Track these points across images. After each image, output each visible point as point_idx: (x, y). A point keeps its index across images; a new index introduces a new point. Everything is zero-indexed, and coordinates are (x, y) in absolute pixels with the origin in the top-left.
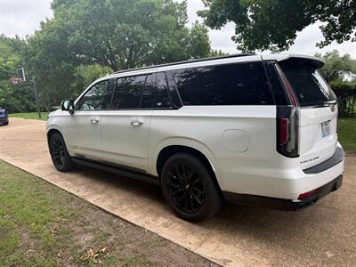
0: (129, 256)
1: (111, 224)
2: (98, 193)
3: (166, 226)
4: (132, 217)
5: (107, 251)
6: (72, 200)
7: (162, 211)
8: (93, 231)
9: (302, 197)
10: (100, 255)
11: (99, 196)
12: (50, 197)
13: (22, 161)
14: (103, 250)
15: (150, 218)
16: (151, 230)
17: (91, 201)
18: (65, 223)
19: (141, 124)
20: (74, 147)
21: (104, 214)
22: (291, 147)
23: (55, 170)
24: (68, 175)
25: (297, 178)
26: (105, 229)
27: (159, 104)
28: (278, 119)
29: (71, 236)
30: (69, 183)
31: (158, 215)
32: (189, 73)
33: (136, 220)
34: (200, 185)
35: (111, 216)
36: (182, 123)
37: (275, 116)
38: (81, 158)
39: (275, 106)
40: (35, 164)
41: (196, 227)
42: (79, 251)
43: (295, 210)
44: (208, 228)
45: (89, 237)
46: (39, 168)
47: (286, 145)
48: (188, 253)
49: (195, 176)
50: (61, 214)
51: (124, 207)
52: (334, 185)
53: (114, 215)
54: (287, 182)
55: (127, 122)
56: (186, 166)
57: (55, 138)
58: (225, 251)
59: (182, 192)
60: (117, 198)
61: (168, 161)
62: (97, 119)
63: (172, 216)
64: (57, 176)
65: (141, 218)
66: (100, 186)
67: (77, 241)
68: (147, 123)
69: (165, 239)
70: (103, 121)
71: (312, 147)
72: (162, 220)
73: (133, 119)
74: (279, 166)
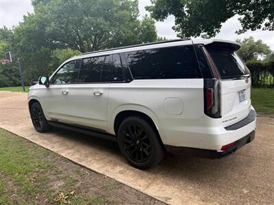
0: (91, 196)
1: (78, 172)
2: (69, 149)
3: (121, 173)
4: (95, 167)
5: (75, 193)
6: (48, 154)
7: (119, 161)
8: (64, 179)
9: (224, 148)
10: (69, 197)
11: (70, 151)
12: (31, 152)
13: (9, 124)
14: (72, 193)
15: (109, 167)
16: (109, 176)
17: (63, 155)
18: (42, 173)
19: (101, 94)
20: (50, 113)
21: (73, 165)
22: (215, 110)
23: (35, 131)
24: (45, 135)
25: (220, 134)
26: (74, 177)
27: (115, 79)
28: (205, 89)
29: (47, 183)
30: (46, 142)
31: (115, 165)
32: (140, 54)
33: (99, 169)
34: (147, 141)
35: (79, 167)
36: (135, 93)
37: (202, 87)
38: (55, 121)
39: (202, 80)
40: (20, 127)
41: (145, 173)
42: (53, 194)
43: (219, 158)
44: (154, 173)
45: (61, 183)
46: (22, 130)
47: (211, 109)
48: (138, 193)
49: (144, 134)
50: (39, 166)
51: (89, 159)
52: (249, 138)
53: (81, 165)
54: (212, 137)
55: (91, 93)
56: (137, 127)
57: (34, 106)
58: (166, 191)
59: (134, 146)
60: (84, 152)
61: (123, 123)
62: (68, 91)
63: (127, 165)
64: (37, 137)
65: (102, 167)
66: (70, 144)
67: (51, 186)
68: (106, 94)
69: (121, 183)
70: (72, 93)
71: (231, 110)
72: (119, 168)
73: (95, 90)
74: (206, 125)
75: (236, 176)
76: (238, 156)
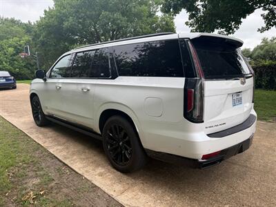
0: (60, 198)
1: (59, 170)
2: (60, 145)
3: (101, 175)
4: (78, 166)
5: (45, 193)
6: (38, 149)
7: (103, 163)
8: (42, 176)
10: (37, 197)
11: (59, 147)
12: (23, 146)
13: (15, 116)
14: (41, 193)
15: (90, 168)
16: (87, 177)
17: (51, 151)
18: (24, 169)
19: (88, 90)
20: (49, 107)
21: (58, 162)
22: (196, 113)
23: (34, 124)
24: (43, 129)
25: (202, 141)
26: (53, 175)
27: (102, 74)
28: (185, 89)
29: (23, 180)
30: (40, 136)
31: (98, 165)
33: (79, 169)
34: (128, 143)
35: (61, 164)
36: (120, 91)
37: (183, 87)
38: (51, 116)
39: (183, 79)
40: (23, 120)
41: (125, 177)
42: (24, 192)
43: (200, 168)
44: (134, 178)
45: (36, 181)
46: (24, 123)
47: (191, 112)
48: (110, 199)
49: (126, 135)
50: (24, 161)
51: (75, 157)
53: (64, 163)
54: (191, 144)
55: (80, 88)
56: (119, 127)
58: (140, 200)
59: (118, 147)
60: (73, 150)
61: (107, 122)
62: (60, 86)
63: (109, 167)
64: (34, 130)
65: (84, 167)
66: (62, 139)
67: (26, 183)
68: (96, 91)
69: (96, 186)
70: (64, 87)
71: (219, 114)
72: (100, 170)
73: (83, 86)
74: (186, 130)
75: (224, 189)
76: (235, 166)
